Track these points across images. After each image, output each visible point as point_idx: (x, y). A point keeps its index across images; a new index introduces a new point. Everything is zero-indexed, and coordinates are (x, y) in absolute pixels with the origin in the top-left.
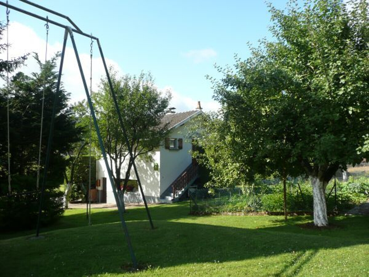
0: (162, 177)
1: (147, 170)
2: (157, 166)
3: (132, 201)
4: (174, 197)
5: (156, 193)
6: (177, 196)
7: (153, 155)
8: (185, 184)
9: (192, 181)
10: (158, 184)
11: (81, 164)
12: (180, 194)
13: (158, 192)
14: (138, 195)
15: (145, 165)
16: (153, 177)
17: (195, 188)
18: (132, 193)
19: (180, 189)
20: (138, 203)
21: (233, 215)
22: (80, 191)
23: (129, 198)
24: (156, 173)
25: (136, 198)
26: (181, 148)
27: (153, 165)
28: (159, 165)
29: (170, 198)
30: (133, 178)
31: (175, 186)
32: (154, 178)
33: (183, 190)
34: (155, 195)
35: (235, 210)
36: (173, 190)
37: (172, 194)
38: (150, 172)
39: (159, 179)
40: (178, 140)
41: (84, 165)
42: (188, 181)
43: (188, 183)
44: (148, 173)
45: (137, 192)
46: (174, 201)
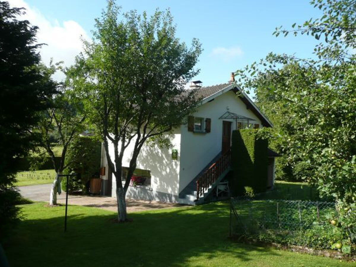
0: (182, 169)
1: (162, 158)
2: (177, 153)
3: (142, 197)
4: (198, 197)
5: (173, 190)
6: (202, 196)
7: (171, 139)
8: (213, 179)
9: (223, 175)
10: (177, 178)
11: (81, 147)
12: (206, 193)
13: (176, 189)
14: (149, 190)
15: (160, 151)
16: (169, 168)
17: (226, 184)
18: (142, 187)
19: (206, 185)
20: (150, 200)
21: (317, 255)
22: (79, 181)
23: (138, 192)
24: (174, 163)
25: (148, 193)
26: (208, 130)
27: (170, 152)
28: (179, 152)
29: (192, 198)
30: (144, 168)
31: (200, 182)
32: (171, 169)
33: (210, 187)
34: (171, 192)
35: (322, 245)
36: (198, 188)
37: (195, 192)
38: (166, 160)
39: (178, 170)
40: (205, 120)
41: (86, 149)
42: (217, 176)
43: (216, 179)
44: (164, 162)
45: (149, 187)
46: (197, 202)
